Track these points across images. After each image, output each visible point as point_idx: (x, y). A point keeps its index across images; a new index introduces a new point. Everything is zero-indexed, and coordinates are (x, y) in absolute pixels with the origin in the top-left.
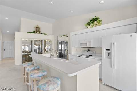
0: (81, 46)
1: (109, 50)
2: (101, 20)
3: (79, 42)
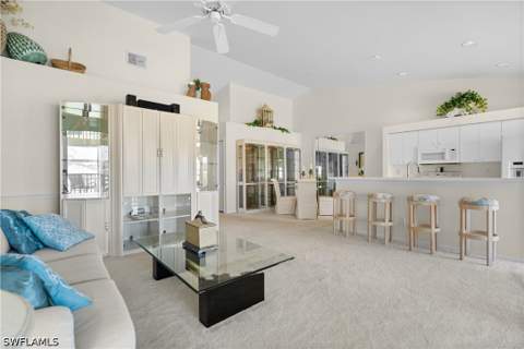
0: (423, 159)
1: (521, 164)
3: (416, 150)
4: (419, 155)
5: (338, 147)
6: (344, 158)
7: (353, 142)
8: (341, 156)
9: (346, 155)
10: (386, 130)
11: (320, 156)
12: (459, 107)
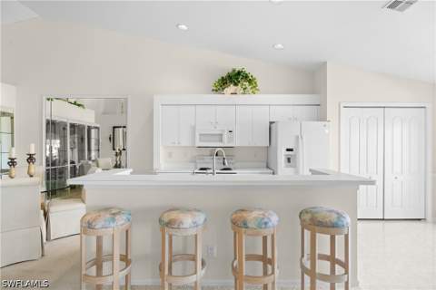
0: (200, 140)
1: (291, 150)
2: (258, 90)
3: (194, 128)
4: (198, 137)
5: (85, 117)
6: (93, 131)
7: (105, 113)
8: (89, 128)
9: (96, 128)
10: (158, 101)
11: (53, 127)
12: (236, 85)
